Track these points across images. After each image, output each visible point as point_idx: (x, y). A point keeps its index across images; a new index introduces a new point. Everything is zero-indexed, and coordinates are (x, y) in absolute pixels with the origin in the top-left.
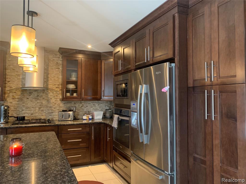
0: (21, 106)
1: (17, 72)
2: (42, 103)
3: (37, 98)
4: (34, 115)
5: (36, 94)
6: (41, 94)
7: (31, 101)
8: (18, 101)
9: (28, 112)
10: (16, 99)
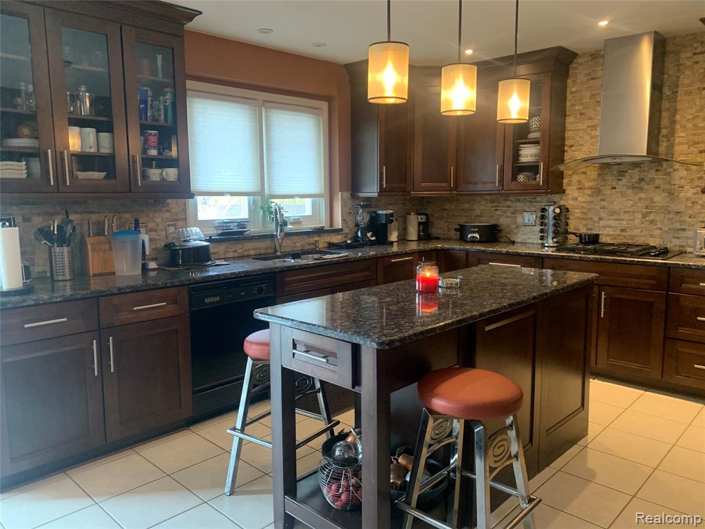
0: (598, 208)
1: (591, 119)
2: (652, 201)
3: (637, 187)
4: (629, 233)
5: (635, 174)
6: (652, 174)
7: (623, 196)
8: (590, 196)
9: (612, 223)
10: (585, 189)
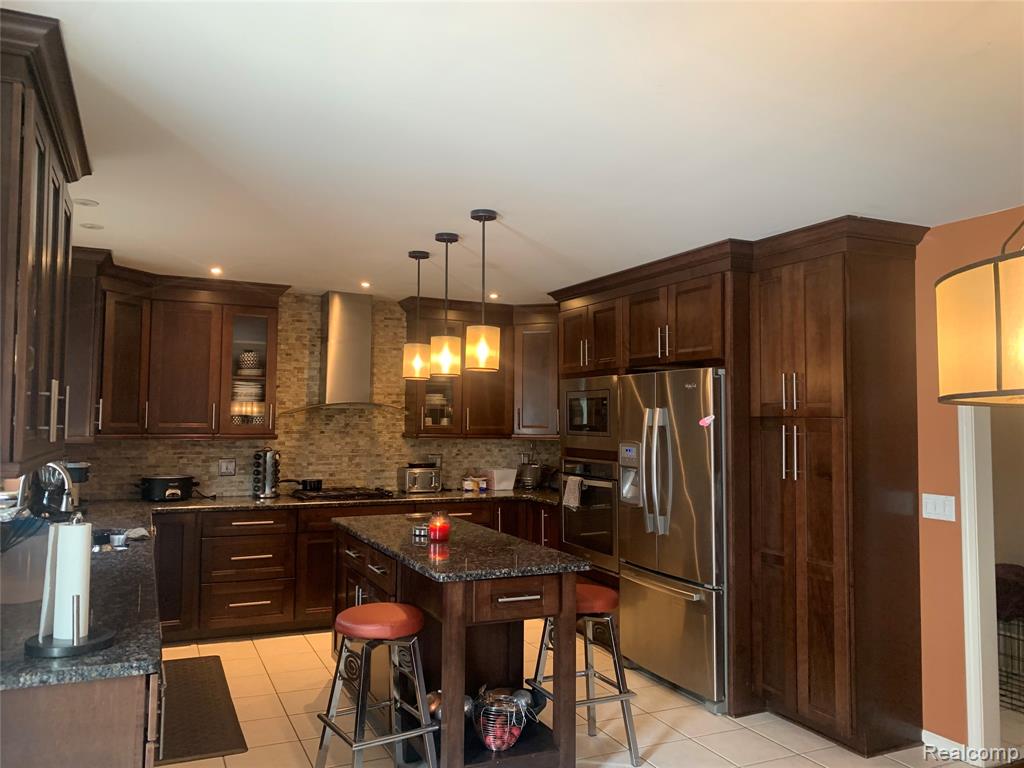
0: (307, 453)
1: (297, 360)
2: (357, 444)
3: (344, 431)
4: (337, 477)
5: (341, 419)
6: (356, 419)
7: (331, 440)
8: (298, 440)
9: (321, 468)
10: (293, 432)
